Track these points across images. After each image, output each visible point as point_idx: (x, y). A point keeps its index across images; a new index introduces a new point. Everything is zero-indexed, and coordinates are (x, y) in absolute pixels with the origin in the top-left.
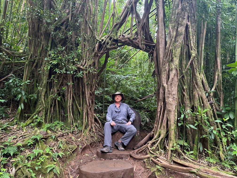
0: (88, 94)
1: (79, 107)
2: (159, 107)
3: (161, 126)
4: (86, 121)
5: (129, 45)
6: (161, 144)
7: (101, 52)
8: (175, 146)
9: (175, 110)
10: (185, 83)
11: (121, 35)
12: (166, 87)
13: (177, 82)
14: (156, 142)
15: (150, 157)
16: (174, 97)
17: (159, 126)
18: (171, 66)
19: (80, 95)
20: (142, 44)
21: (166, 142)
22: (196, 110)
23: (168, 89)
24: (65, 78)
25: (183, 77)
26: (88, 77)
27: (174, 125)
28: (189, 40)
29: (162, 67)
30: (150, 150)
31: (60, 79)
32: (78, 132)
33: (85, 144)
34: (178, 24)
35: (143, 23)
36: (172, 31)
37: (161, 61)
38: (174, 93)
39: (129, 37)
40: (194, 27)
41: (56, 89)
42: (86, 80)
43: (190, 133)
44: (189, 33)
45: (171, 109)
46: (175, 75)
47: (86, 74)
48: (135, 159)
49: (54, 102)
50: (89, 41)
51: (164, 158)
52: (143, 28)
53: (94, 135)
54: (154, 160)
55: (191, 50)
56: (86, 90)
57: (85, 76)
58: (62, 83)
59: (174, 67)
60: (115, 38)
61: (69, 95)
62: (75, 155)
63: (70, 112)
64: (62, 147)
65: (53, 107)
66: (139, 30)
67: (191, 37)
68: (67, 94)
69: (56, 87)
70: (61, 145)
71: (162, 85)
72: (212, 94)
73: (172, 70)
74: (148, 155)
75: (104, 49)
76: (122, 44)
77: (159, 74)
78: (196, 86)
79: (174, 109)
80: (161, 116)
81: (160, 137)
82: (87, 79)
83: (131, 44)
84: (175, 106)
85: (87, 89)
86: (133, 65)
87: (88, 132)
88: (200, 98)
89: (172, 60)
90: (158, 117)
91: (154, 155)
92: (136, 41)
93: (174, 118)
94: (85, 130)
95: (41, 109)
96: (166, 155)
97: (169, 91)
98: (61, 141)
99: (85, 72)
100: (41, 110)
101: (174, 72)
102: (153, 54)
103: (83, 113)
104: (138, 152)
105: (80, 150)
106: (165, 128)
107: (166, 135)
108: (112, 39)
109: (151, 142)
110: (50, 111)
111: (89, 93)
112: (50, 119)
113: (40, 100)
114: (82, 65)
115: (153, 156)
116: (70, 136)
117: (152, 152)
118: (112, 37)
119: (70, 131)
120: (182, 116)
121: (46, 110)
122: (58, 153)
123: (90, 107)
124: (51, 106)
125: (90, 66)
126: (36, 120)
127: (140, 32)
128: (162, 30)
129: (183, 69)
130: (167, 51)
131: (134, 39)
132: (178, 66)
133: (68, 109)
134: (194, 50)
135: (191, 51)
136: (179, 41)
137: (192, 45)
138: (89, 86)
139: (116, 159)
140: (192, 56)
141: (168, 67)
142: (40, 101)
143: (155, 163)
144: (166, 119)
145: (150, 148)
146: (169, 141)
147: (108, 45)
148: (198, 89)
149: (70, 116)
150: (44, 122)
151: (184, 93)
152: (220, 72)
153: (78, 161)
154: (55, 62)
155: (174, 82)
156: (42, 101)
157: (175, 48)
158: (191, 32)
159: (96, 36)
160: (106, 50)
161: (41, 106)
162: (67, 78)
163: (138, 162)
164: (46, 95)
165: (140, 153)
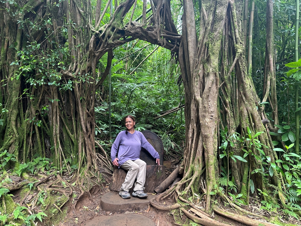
0: (84, 115)
1: (71, 134)
2: (191, 131)
3: (194, 159)
4: (84, 155)
5: (141, 37)
6: (195, 186)
7: (100, 50)
8: (216, 189)
9: (214, 135)
10: (228, 94)
11: (130, 23)
12: (200, 102)
13: (216, 93)
14: (187, 184)
15: (181, 207)
16: (212, 116)
17: (191, 158)
18: (207, 69)
19: (71, 117)
20: (161, 37)
21: (202, 183)
22: (244, 133)
23: (203, 104)
24: (46, 92)
25: (225, 85)
26: (82, 89)
27: (214, 157)
28: (233, 28)
29: (193, 71)
30: (180, 196)
31: (39, 93)
32: (71, 173)
33: (82, 191)
34: (216, 3)
35: (161, 4)
36: (206, 15)
37: (191, 62)
38: (212, 110)
39: (141, 26)
40: (239, 7)
41: (33, 110)
42: (78, 93)
43: (236, 167)
44: (232, 17)
45: (208, 134)
46: (213, 82)
47: (79, 84)
48: (157, 210)
49: (32, 129)
50: (79, 33)
51: (201, 208)
52: (161, 12)
53: (97, 175)
54: (186, 211)
55: (236, 43)
56: (80, 109)
57: (77, 88)
58: (43, 99)
59: (211, 70)
60: (120, 28)
61: (54, 117)
62: (66, 211)
63: (57, 143)
64: (43, 203)
65: (31, 137)
66: (157, 16)
67: (236, 24)
68: (51, 116)
69: (33, 106)
70: (42, 200)
71: (193, 98)
72: (263, 108)
73: (208, 75)
74: (177, 205)
75: (104, 45)
76: (131, 37)
77: (188, 82)
78: (244, 98)
79: (213, 133)
80: (193, 144)
81: (192, 175)
82: (81, 92)
83: (144, 37)
84: (214, 129)
85: (82, 108)
86: (149, 69)
87: (88, 171)
88: (250, 115)
89: (208, 60)
90: (190, 146)
91: (185, 203)
92: (152, 32)
93: (214, 147)
94: (82, 168)
95: (12, 141)
96: (203, 203)
97: (205, 107)
98: (43, 192)
99: (77, 82)
100: (12, 143)
101: (212, 77)
102: (177, 51)
103: (78, 143)
104: (162, 199)
105: (74, 202)
106: (201, 163)
107: (202, 173)
108: (115, 30)
109: (180, 183)
110: (28, 143)
111: (85, 113)
112: (27, 155)
113: (9, 128)
114: (71, 71)
115: (184, 205)
116: (58, 180)
117: (183, 200)
118: (116, 26)
119: (58, 172)
120: (225, 144)
121: (20, 143)
122: (37, 215)
123: (89, 133)
124: (28, 135)
125: (84, 72)
126: (5, 158)
127: (158, 19)
128: (191, 13)
129: (225, 73)
130: (199, 46)
131: (149, 29)
132: (217, 69)
133: (55, 139)
134: (241, 43)
135: (236, 45)
136: (218, 29)
137: (238, 36)
138: (85, 103)
139: (130, 211)
140: (238, 52)
141: (202, 70)
142: (10, 130)
143: (188, 217)
144: (202, 149)
145: (179, 193)
146: (208, 181)
147: (110, 39)
148: (246, 102)
149: (57, 149)
150: (17, 161)
151: (226, 109)
152: (273, 75)
153: (71, 221)
154: (27, 69)
155: (211, 93)
156: (13, 129)
157: (212, 40)
158: (236, 15)
159: (91, 26)
160: (107, 47)
161: (11, 136)
162: (50, 92)
163: (162, 214)
164: (19, 119)
165: (164, 199)
